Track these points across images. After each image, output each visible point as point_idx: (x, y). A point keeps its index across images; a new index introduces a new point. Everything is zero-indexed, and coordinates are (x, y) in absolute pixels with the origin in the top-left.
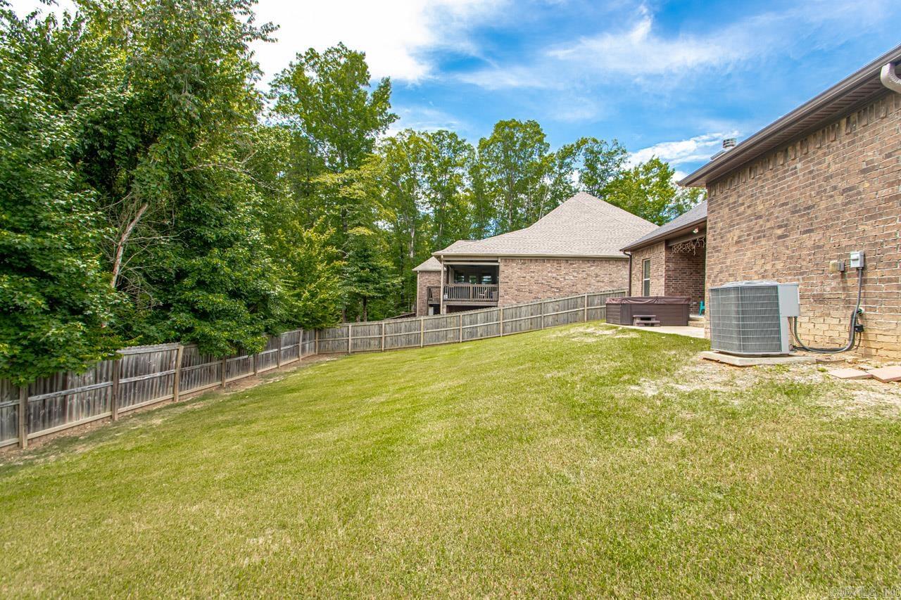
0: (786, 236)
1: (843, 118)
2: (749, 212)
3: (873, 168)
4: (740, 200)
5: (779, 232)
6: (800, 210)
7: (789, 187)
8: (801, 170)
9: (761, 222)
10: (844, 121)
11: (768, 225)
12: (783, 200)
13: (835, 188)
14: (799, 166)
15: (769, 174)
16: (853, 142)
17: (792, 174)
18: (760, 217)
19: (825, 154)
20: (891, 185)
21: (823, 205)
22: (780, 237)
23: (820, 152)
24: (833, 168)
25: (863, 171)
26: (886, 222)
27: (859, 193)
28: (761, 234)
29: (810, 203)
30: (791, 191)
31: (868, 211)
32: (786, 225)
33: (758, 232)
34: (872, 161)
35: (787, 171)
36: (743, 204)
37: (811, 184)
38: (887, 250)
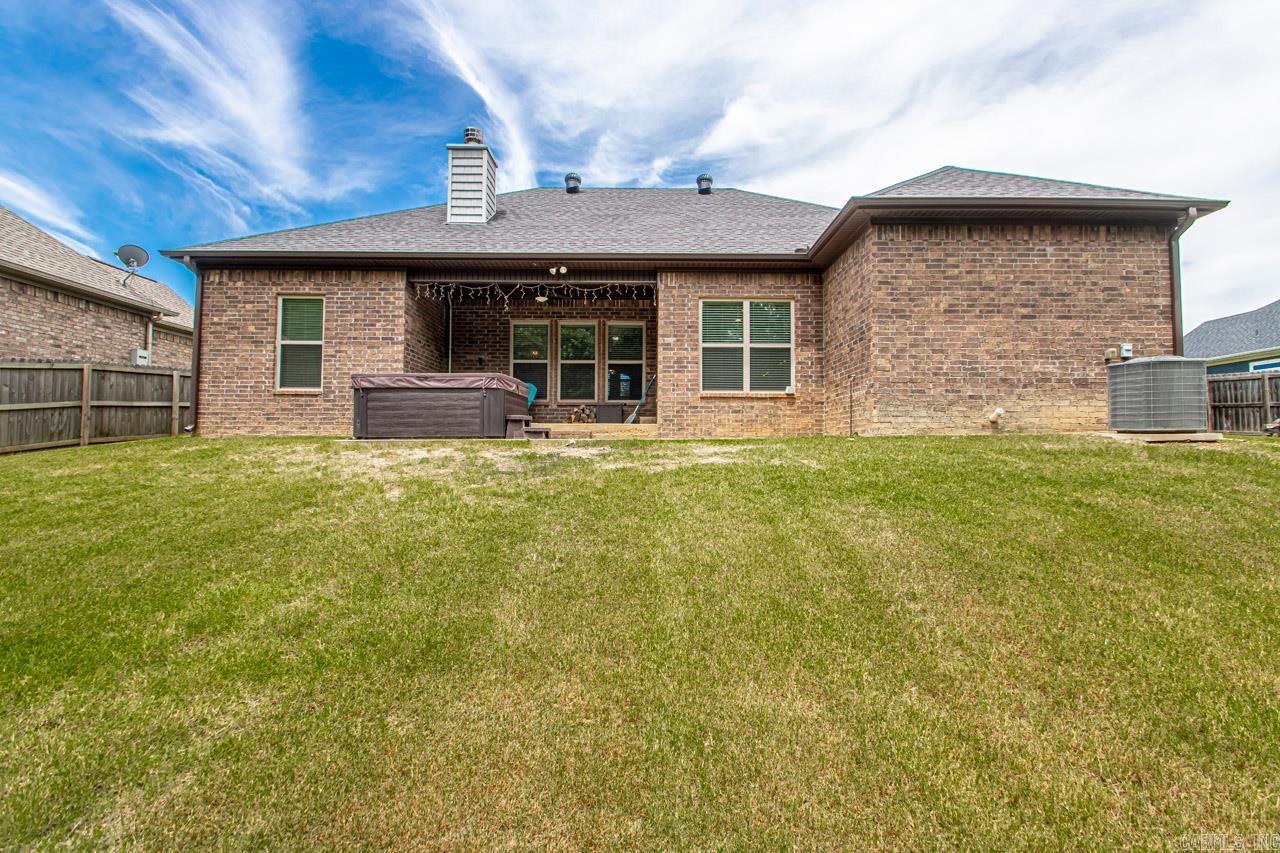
0: (1034, 317)
1: (1103, 224)
2: (969, 278)
3: (1134, 278)
4: (951, 260)
5: (1024, 311)
6: (1052, 295)
7: (1034, 266)
8: (1052, 255)
9: (992, 295)
10: (1103, 229)
11: (1004, 300)
12: (1027, 277)
13: (1095, 284)
14: (1050, 250)
15: (1002, 244)
16: (1113, 250)
17: (1040, 255)
18: (991, 289)
19: (1082, 250)
20: (1149, 296)
21: (1081, 296)
22: (1024, 317)
23: (1076, 246)
24: (1092, 265)
25: (1123, 278)
26: (1146, 324)
27: (1121, 295)
28: (991, 310)
29: (1065, 290)
30: (1038, 272)
31: (1131, 311)
32: (1033, 306)
33: (988, 305)
34: (1132, 272)
35: (1033, 249)
36: (957, 267)
37: (1066, 272)
38: (1149, 346)
